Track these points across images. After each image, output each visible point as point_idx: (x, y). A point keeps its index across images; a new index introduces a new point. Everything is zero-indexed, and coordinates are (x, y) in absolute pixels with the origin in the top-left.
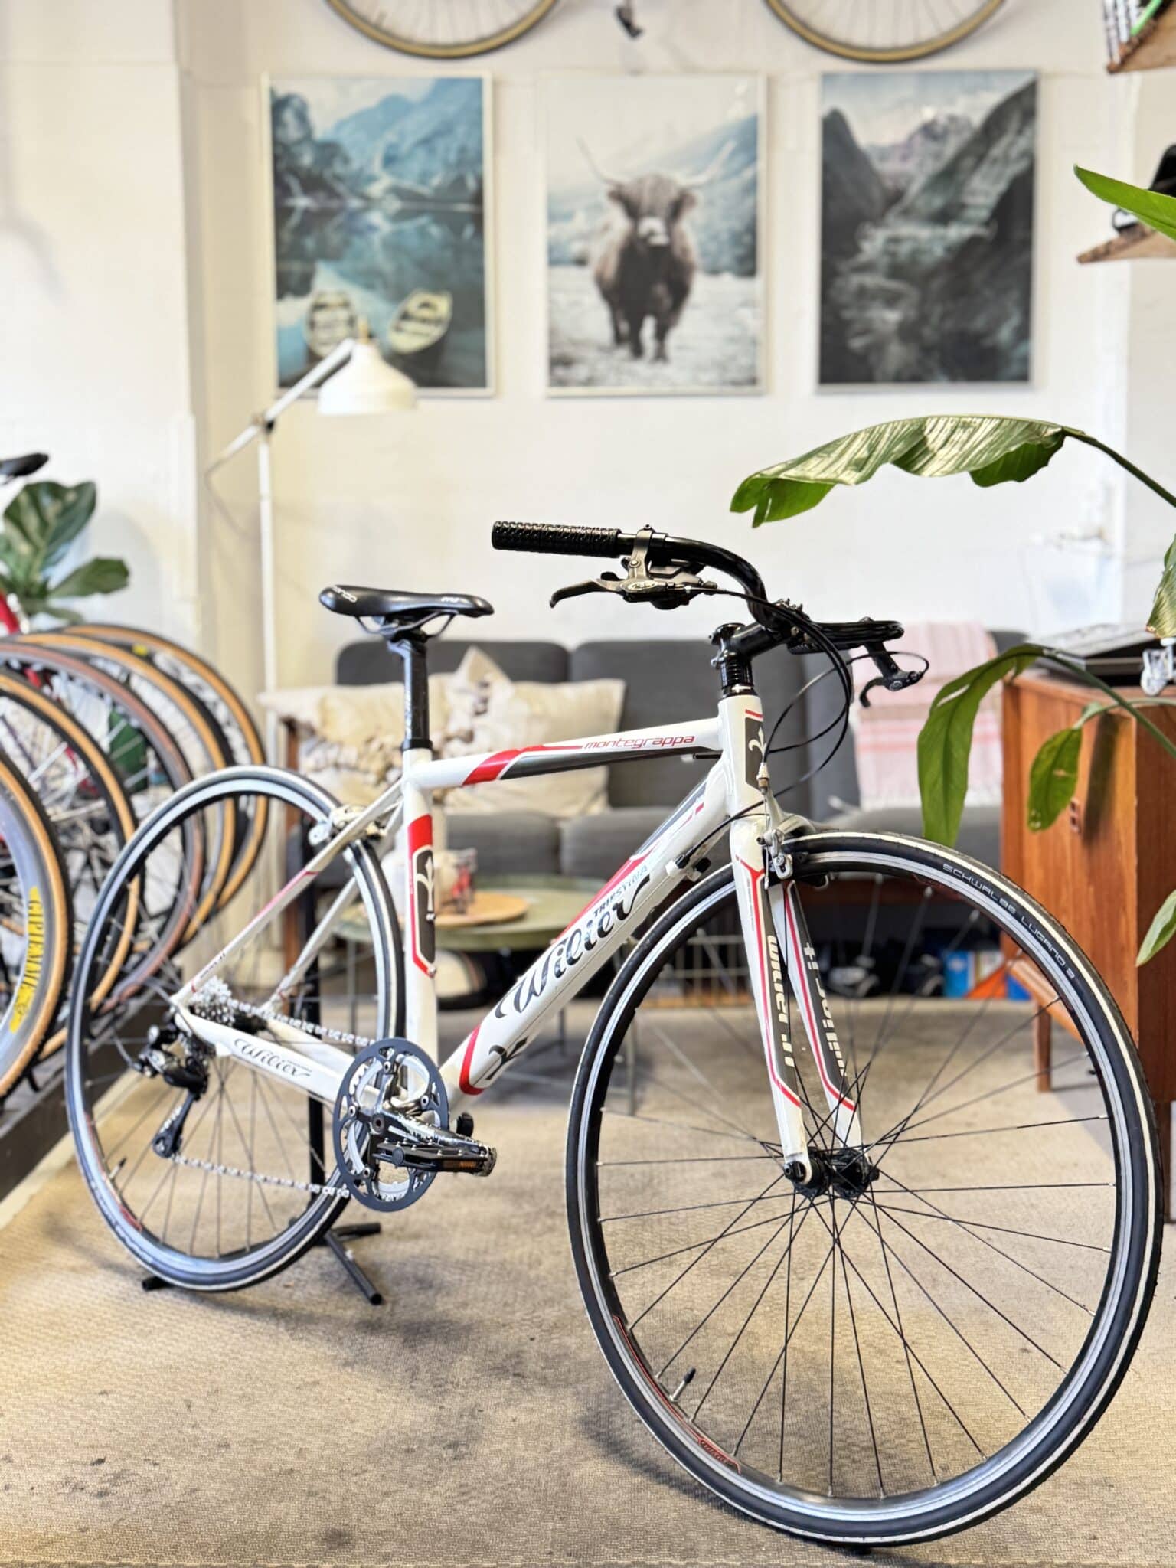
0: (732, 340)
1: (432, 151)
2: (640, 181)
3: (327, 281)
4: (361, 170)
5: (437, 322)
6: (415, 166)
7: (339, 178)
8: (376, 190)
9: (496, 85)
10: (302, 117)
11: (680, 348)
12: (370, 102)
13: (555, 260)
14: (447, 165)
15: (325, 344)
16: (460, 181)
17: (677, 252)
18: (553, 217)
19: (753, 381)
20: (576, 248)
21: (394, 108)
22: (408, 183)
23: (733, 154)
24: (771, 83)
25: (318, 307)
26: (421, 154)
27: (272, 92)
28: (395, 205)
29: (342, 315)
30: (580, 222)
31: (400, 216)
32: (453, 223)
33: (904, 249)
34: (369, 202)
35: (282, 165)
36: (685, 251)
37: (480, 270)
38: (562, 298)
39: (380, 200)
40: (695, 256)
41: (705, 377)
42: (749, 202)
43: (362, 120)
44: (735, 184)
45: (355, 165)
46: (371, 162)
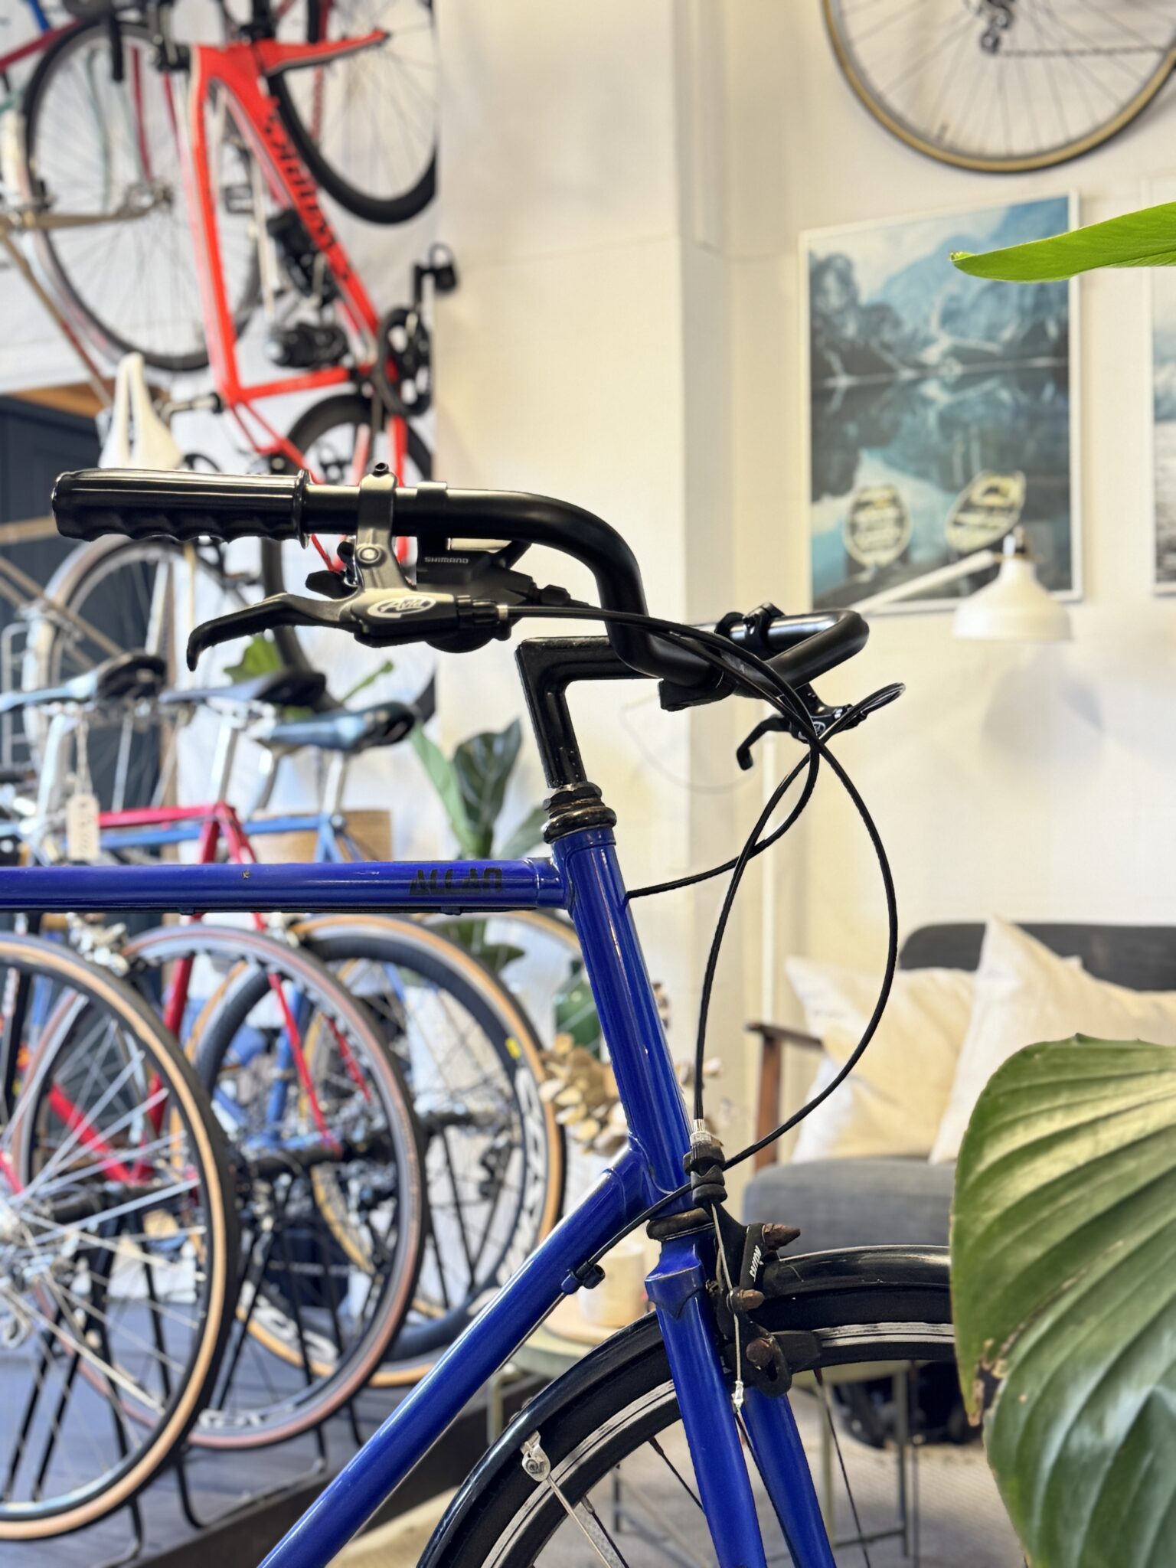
3: (872, 475)
4: (916, 331)
5: (1009, 509)
7: (887, 347)
8: (932, 355)
9: (1083, 205)
10: (846, 280)
12: (928, 250)
13: (1164, 414)
14: (1021, 311)
15: (868, 550)
18: (1161, 360)
22: (974, 341)
25: (860, 506)
27: (811, 255)
28: (957, 369)
29: (891, 513)
31: (960, 383)
32: (1030, 382)
34: (924, 371)
35: (821, 341)
37: (1062, 438)
39: (936, 367)
43: (915, 272)
45: (908, 328)
46: (927, 321)
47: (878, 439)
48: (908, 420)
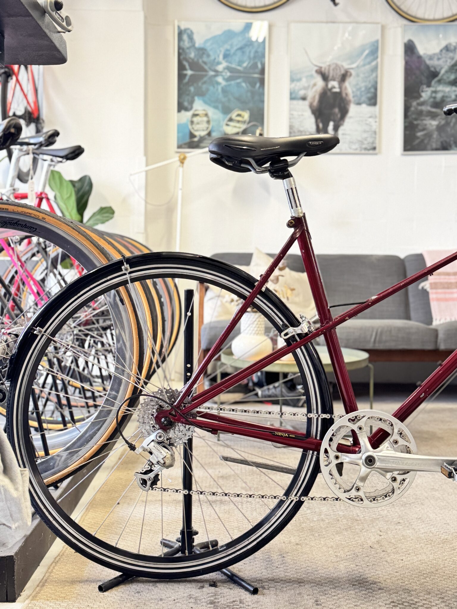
0: (365, 131)
1: (243, 53)
2: (329, 66)
3: (199, 105)
6: (237, 58)
8: (220, 68)
9: (270, 26)
10: (191, 38)
11: (343, 134)
12: (219, 32)
13: (293, 97)
14: (249, 58)
15: (197, 130)
16: (255, 65)
17: (344, 95)
18: (292, 80)
19: (374, 149)
20: (302, 93)
21: (229, 35)
23: (367, 55)
24: (383, 28)
25: (195, 115)
26: (239, 53)
27: (179, 27)
28: (229, 74)
29: (205, 119)
30: (304, 82)
33: (440, 95)
36: (347, 94)
38: (295, 113)
39: (222, 72)
40: (351, 97)
41: (354, 147)
42: (374, 75)
43: (215, 39)
44: (368, 67)
45: (212, 58)
46: (218, 56)
48: (211, 88)
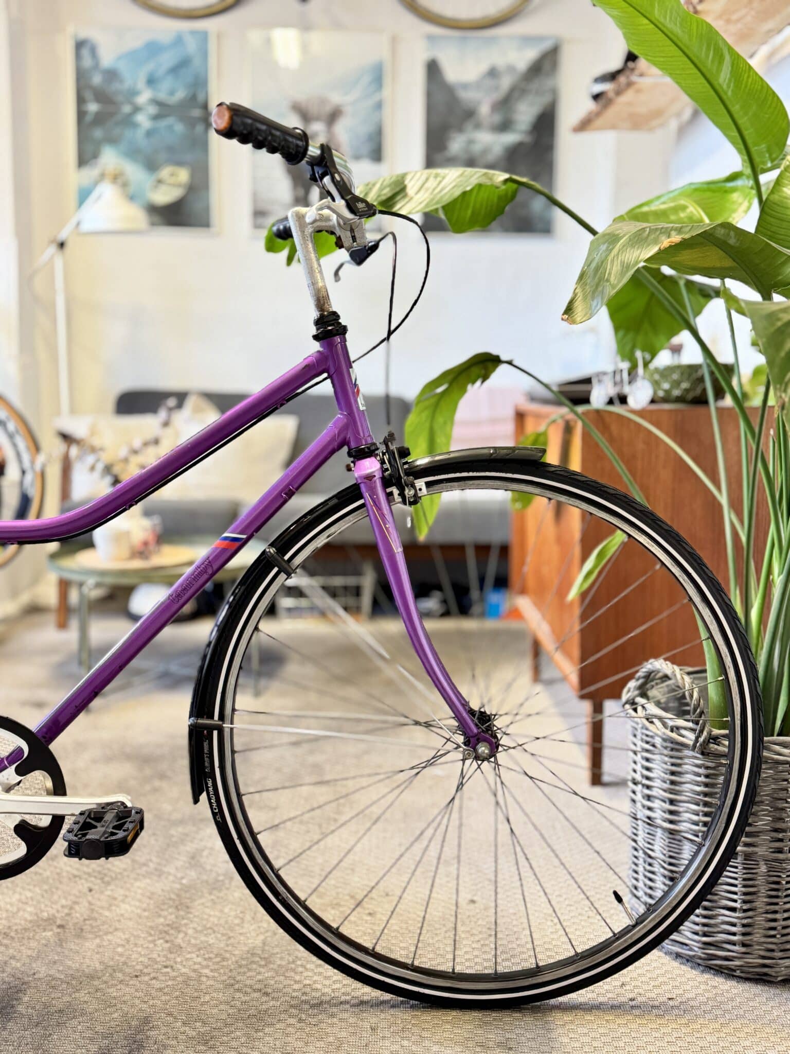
1: (177, 77)
2: (311, 99)
3: (110, 158)
4: (131, 87)
5: (180, 186)
6: (166, 84)
7: (117, 92)
8: (141, 100)
9: (219, 36)
10: (93, 53)
12: (137, 45)
14: (186, 85)
16: (194, 96)
21: (153, 49)
22: (162, 96)
23: (369, 83)
24: (394, 39)
26: (170, 78)
27: (76, 37)
28: (152, 110)
31: (156, 118)
32: (190, 122)
33: (477, 148)
34: (137, 109)
35: (82, 84)
37: (206, 153)
38: (260, 173)
39: (144, 107)
42: (377, 115)
43: (132, 55)
46: (138, 82)
47: (112, 141)
48: (127, 133)
